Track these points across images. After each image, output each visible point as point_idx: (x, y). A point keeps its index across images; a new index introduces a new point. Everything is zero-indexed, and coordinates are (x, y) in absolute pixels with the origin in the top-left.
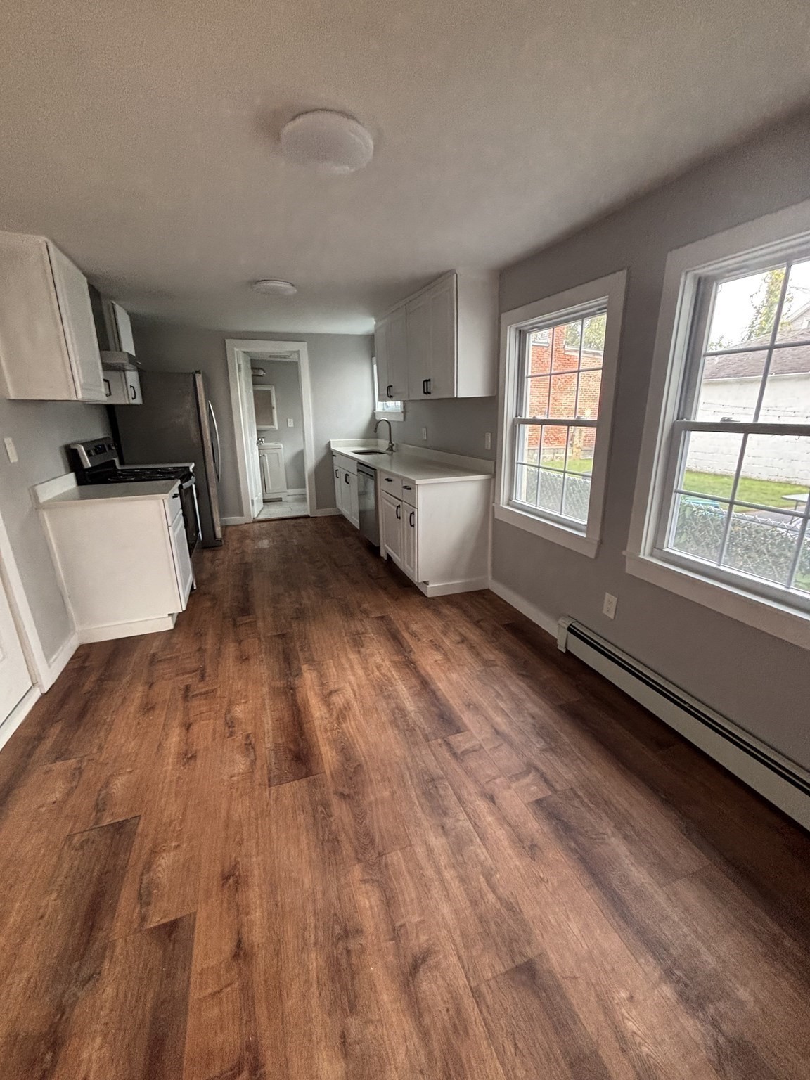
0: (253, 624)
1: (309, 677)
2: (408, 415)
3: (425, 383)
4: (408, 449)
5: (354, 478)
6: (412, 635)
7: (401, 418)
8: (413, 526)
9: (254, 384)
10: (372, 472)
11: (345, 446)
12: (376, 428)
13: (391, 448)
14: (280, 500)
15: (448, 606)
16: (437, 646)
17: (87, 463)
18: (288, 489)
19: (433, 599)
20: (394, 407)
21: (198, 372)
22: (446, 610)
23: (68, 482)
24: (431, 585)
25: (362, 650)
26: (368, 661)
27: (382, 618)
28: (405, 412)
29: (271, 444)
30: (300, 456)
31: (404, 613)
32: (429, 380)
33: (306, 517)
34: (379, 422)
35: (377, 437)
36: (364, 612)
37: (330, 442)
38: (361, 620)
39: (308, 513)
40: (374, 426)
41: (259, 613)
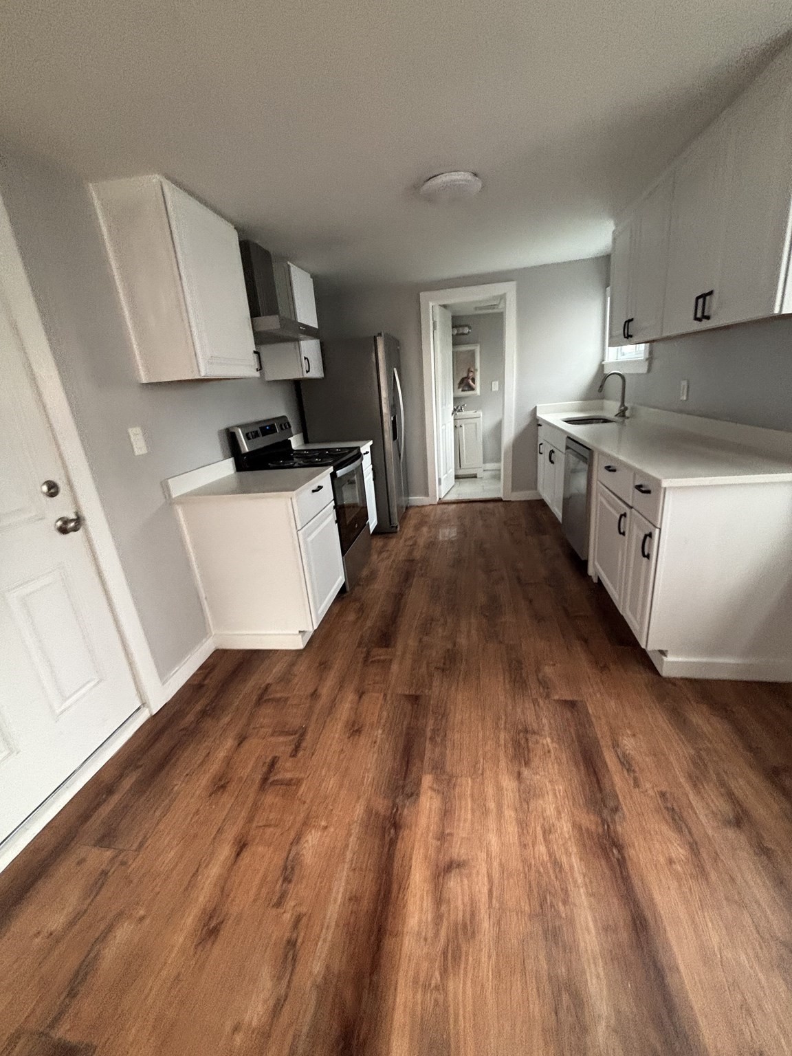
0: (386, 664)
1: (428, 803)
2: (656, 364)
3: (701, 301)
4: (648, 416)
5: (560, 457)
6: (622, 764)
7: (643, 369)
8: (648, 557)
9: (455, 344)
10: (586, 454)
11: (554, 412)
12: (601, 386)
13: (622, 414)
14: (475, 476)
15: (704, 708)
16: (676, 817)
17: (245, 447)
18: (484, 462)
19: (671, 681)
20: (634, 353)
21: (380, 334)
22: (700, 718)
23: (226, 468)
24: (670, 658)
25: (526, 772)
26: (532, 805)
27: (572, 705)
28: (650, 359)
29: (470, 413)
30: (498, 428)
31: (612, 704)
32: (711, 293)
33: (499, 500)
34: (606, 377)
35: (603, 398)
36: (544, 684)
37: (536, 407)
38: (535, 702)
39: (500, 495)
40: (601, 383)
41: (400, 647)
